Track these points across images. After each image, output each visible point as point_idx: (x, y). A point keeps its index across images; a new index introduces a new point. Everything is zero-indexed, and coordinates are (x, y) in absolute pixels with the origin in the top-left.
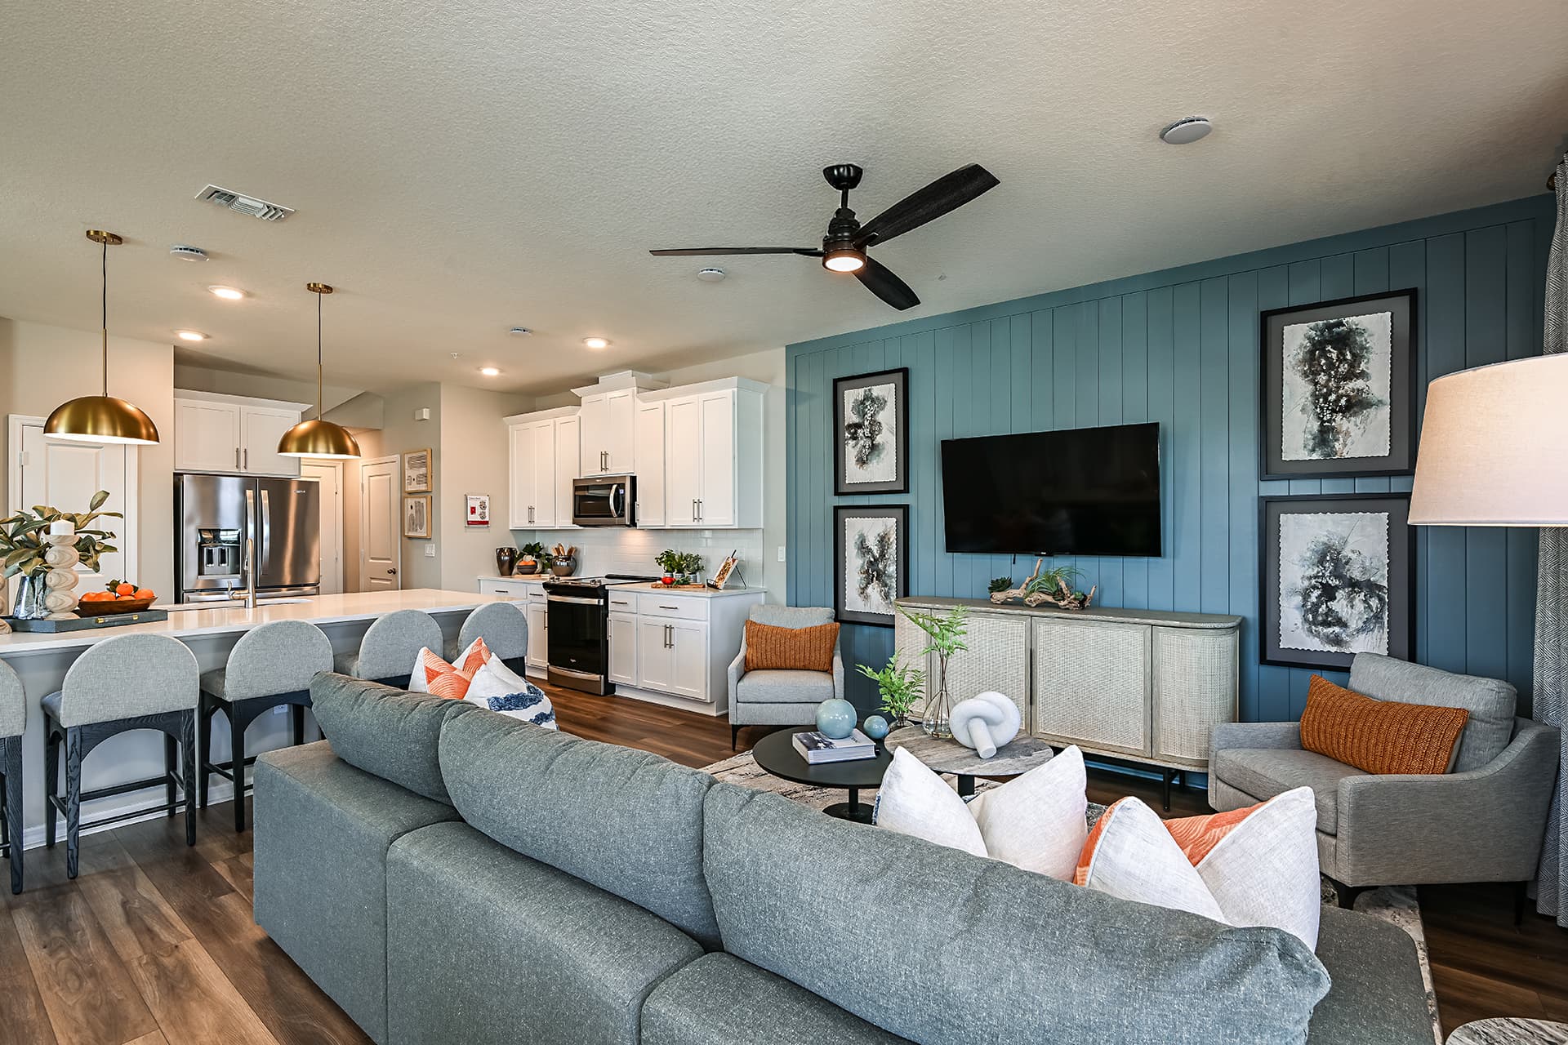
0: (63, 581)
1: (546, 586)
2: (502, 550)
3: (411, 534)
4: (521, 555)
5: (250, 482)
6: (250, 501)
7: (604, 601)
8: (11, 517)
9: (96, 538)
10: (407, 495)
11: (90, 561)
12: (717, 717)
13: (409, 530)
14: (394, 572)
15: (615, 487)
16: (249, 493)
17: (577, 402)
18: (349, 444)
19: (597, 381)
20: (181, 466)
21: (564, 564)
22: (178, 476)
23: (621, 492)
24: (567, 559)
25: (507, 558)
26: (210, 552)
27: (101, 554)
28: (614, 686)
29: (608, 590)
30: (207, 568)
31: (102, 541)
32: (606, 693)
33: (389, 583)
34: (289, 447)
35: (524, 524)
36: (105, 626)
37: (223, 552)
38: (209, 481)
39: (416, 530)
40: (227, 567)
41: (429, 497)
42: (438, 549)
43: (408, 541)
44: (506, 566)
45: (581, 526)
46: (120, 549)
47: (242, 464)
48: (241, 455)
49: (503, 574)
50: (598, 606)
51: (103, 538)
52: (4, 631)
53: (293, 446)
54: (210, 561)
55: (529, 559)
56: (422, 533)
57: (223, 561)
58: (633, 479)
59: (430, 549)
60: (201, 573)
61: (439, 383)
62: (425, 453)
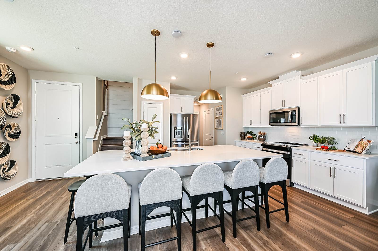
0: (144, 143)
1: (262, 145)
2: (242, 133)
3: (218, 128)
4: (246, 134)
5: (183, 115)
6: (185, 120)
7: (290, 153)
8: (134, 123)
9: (154, 129)
10: (216, 118)
11: (152, 136)
12: (369, 215)
13: (217, 127)
14: (212, 138)
15: (290, 112)
16: (184, 118)
17: (271, 86)
18: (219, 97)
19: (278, 78)
20: (171, 112)
21: (262, 137)
22: (170, 114)
23: (294, 113)
24: (263, 136)
25: (243, 135)
26: (177, 132)
27: (155, 134)
28: (293, 183)
29: (291, 149)
30: (176, 136)
31: (155, 130)
32: (291, 186)
33: (211, 140)
34: (202, 99)
35: (249, 125)
36: (155, 158)
37: (179, 132)
38: (176, 115)
39: (219, 127)
40: (180, 136)
41: (223, 119)
42: (225, 132)
43: (216, 130)
44: (243, 138)
45: (272, 126)
46: (159, 132)
47: (182, 111)
48: (182, 109)
49: (242, 140)
50: (287, 154)
51: (155, 129)
52: (131, 159)
53: (203, 98)
54: (176, 135)
55: (249, 135)
56: (220, 128)
57: (179, 135)
58: (299, 109)
59: (223, 132)
60: (175, 137)
61: (226, 87)
62: (221, 106)
